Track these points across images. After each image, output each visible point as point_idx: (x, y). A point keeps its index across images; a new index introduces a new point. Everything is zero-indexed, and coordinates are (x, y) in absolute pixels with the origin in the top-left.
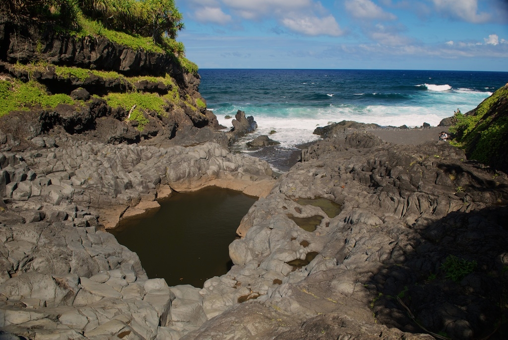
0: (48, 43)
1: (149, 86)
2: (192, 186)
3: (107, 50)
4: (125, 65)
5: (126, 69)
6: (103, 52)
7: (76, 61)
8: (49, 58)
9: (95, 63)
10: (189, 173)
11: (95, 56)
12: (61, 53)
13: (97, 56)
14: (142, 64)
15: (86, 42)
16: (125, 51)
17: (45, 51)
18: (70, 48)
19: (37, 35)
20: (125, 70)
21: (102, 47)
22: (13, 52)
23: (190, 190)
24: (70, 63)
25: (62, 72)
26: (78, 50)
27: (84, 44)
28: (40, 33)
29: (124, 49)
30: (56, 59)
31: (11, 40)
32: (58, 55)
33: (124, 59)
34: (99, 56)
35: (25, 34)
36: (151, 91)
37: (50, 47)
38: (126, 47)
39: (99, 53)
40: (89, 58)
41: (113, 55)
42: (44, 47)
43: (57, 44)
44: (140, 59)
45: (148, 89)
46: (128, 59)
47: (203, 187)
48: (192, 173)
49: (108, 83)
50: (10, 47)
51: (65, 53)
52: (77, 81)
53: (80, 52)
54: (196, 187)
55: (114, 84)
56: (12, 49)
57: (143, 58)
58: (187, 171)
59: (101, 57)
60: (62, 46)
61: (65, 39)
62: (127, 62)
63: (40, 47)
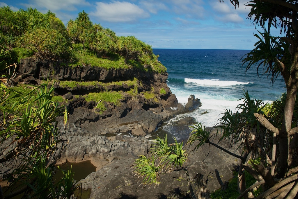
0: (57, 71)
1: (116, 88)
2: (77, 160)
3: (89, 72)
4: (103, 77)
5: (104, 79)
6: (87, 72)
7: (72, 78)
8: (58, 78)
9: (83, 78)
10: (77, 153)
11: (83, 74)
12: (64, 74)
13: (84, 74)
14: (114, 75)
15: (79, 68)
16: (102, 70)
17: (56, 74)
18: (69, 72)
19: (52, 67)
20: (102, 79)
21: (87, 70)
22: (41, 75)
23: (75, 162)
24: (69, 79)
25: (63, 84)
26: (73, 73)
27: (77, 70)
28: (53, 66)
29: (102, 69)
30: (61, 78)
31: (41, 70)
32: (63, 76)
33: (102, 74)
34: (85, 74)
35: (47, 67)
36: (117, 90)
37: (58, 72)
38: (103, 68)
39: (85, 73)
40: (80, 76)
41: (94, 73)
42: (55, 72)
43: (62, 71)
44: (112, 73)
45: (115, 89)
46: (104, 74)
47: (84, 161)
48: (78, 153)
49: (89, 88)
50: (40, 73)
51: (66, 74)
52: (70, 89)
53: (74, 74)
54: (79, 161)
55: (93, 88)
56: (41, 74)
57: (114, 72)
58: (76, 151)
59: (87, 75)
60: (64, 71)
61: (66, 69)
62: (104, 75)
63: (54, 72)
